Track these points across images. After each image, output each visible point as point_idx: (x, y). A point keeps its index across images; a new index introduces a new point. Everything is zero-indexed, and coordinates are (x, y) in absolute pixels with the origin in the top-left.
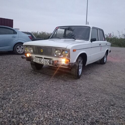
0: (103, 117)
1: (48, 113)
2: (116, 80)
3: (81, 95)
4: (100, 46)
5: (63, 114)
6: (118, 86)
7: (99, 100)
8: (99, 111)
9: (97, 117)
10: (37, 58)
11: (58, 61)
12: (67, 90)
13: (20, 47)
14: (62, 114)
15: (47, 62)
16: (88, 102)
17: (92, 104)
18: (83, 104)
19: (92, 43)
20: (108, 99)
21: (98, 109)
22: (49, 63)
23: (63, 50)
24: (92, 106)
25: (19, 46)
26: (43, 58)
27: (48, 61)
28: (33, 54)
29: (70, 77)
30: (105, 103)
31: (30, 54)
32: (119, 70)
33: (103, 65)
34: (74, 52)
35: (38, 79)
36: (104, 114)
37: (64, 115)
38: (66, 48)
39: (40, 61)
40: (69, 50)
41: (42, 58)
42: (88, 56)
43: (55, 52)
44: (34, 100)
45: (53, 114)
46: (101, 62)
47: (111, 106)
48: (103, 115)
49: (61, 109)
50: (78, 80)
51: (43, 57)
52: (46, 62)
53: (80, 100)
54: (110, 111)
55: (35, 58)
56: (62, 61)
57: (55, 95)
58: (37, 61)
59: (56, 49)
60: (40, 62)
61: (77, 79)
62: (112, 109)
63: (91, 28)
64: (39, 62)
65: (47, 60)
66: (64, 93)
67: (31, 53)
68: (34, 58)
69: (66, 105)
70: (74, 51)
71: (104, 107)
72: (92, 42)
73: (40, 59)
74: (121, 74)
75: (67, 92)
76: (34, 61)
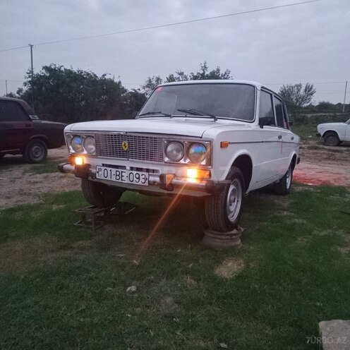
4: (280, 140)
10: (109, 169)
11: (175, 175)
15: (141, 179)
19: (261, 129)
22: (147, 181)
26: (128, 168)
27: (143, 176)
28: (95, 157)
31: (84, 158)
34: (223, 149)
38: (201, 137)
39: (118, 178)
40: (211, 142)
41: (124, 167)
42: (254, 165)
43: (166, 151)
51: (128, 164)
52: (139, 178)
55: (103, 168)
58: (109, 178)
60: (120, 181)
63: (259, 88)
64: (114, 180)
65: (140, 173)
67: (90, 155)
68: (100, 170)
70: (223, 145)
73: (120, 171)
76: (100, 176)
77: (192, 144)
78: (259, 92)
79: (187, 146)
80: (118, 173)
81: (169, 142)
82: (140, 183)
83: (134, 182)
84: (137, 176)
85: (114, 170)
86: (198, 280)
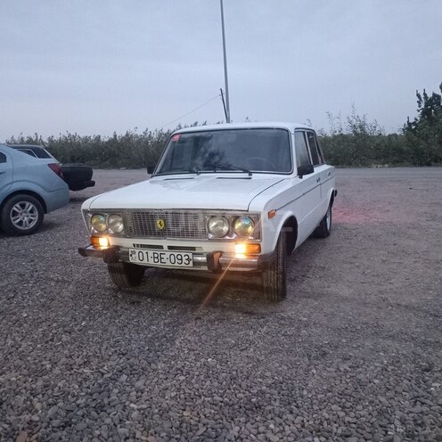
0: (425, 409)
1: (272, 426)
2: (391, 286)
3: (325, 354)
4: (319, 183)
5: (317, 422)
6: (406, 307)
7: (385, 362)
8: (404, 393)
9: (411, 412)
10: (144, 252)
11: (221, 253)
12: (272, 343)
13: (23, 206)
14: (311, 422)
15: (184, 260)
16: (360, 372)
17: (375, 378)
18: (348, 380)
19: (301, 180)
20: (405, 352)
21: (399, 389)
22: (191, 262)
23: (237, 218)
24: (376, 381)
25: (18, 205)
26: (166, 248)
27: (187, 257)
28: (124, 236)
29: (254, 299)
30: (404, 366)
31: (110, 239)
32: (382, 252)
33: (326, 240)
34: (271, 219)
35: (154, 319)
36: (423, 400)
37: (321, 424)
38: (247, 211)
39: (156, 260)
40: (258, 216)
41: (161, 247)
42: (299, 223)
43: (208, 227)
44: (200, 396)
45: (287, 428)
46: (321, 232)
47: (427, 374)
48: (423, 403)
49: (297, 407)
50: (284, 304)
51: (165, 243)
52: (181, 259)
53: (333, 370)
54: (432, 389)
55: (137, 251)
56: (236, 252)
57: (251, 365)
58: (145, 261)
59: (213, 217)
60: (159, 263)
61: (278, 301)
62: (434, 382)
63: (292, 131)
64: (153, 263)
65: (183, 254)
66: (274, 357)
67: (117, 235)
68: (133, 252)
69: (305, 392)
70: (271, 215)
71: (410, 381)
72: (301, 178)
73: (159, 253)
74: (395, 266)
75: (280, 351)
76: (134, 259)
78: (293, 137)
79: (232, 220)
80: (156, 255)
82: (183, 265)
83: (177, 264)
84: (179, 257)
85: (151, 253)
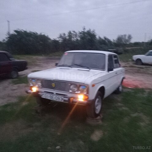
11: (74, 98)
22: (63, 100)
26: (55, 94)
34: (93, 87)
38: (84, 83)
39: (50, 98)
43: (70, 88)
55: (45, 94)
58: (47, 98)
65: (60, 97)
67: (39, 87)
72: (109, 72)
73: (51, 95)
77: (80, 86)
79: (79, 86)
81: (71, 85)
82: (60, 101)
83: (57, 100)
86: (84, 142)
